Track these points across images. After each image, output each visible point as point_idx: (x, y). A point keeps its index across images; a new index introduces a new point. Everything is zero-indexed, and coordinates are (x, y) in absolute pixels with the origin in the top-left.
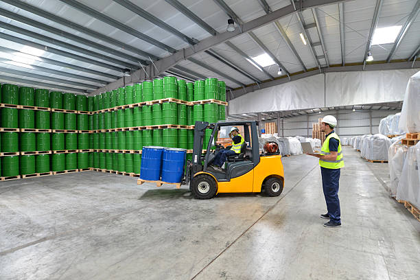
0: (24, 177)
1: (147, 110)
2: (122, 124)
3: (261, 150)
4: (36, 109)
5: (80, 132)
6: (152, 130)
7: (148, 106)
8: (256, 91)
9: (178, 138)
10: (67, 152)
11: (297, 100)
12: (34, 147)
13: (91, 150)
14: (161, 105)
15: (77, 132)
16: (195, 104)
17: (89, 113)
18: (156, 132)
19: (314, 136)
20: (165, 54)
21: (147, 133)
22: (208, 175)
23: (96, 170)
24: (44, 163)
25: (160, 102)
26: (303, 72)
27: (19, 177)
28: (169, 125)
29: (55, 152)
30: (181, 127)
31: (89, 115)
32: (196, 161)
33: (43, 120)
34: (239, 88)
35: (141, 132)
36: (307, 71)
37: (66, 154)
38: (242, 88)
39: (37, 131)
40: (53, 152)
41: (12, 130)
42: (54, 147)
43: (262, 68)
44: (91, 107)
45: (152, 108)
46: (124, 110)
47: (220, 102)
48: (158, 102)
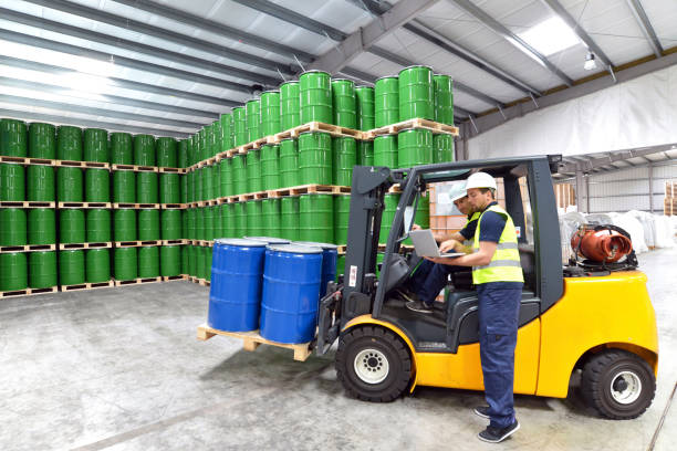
0: (64, 288)
1: (269, 156)
2: (228, 188)
3: (567, 252)
4: (83, 165)
5: (164, 207)
6: (280, 200)
7: (271, 145)
8: (528, 116)
9: (334, 218)
10: (139, 244)
11: (634, 126)
12: (83, 235)
13: (185, 242)
14: (296, 140)
15: (157, 206)
16: (376, 135)
17: (180, 171)
18: (287, 203)
19: (668, 210)
20: (325, 44)
21: (270, 205)
22: (386, 329)
23: (191, 280)
24: (99, 265)
25: (293, 134)
26: (652, 57)
27: (55, 289)
28: (310, 186)
29: (118, 244)
30: (343, 190)
31: (181, 175)
32: (353, 283)
33: (97, 187)
34: (489, 112)
35: (259, 203)
36: (664, 53)
37: (138, 248)
38: (497, 110)
39: (86, 205)
40: (114, 245)
41: (44, 205)
42: (117, 234)
43: (544, 59)
44: (184, 159)
45: (278, 150)
46: (231, 159)
47: (439, 127)
48: (289, 135)
